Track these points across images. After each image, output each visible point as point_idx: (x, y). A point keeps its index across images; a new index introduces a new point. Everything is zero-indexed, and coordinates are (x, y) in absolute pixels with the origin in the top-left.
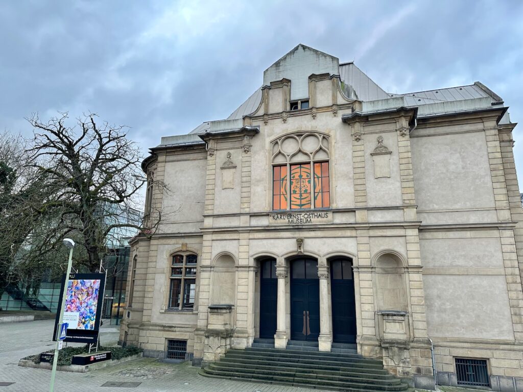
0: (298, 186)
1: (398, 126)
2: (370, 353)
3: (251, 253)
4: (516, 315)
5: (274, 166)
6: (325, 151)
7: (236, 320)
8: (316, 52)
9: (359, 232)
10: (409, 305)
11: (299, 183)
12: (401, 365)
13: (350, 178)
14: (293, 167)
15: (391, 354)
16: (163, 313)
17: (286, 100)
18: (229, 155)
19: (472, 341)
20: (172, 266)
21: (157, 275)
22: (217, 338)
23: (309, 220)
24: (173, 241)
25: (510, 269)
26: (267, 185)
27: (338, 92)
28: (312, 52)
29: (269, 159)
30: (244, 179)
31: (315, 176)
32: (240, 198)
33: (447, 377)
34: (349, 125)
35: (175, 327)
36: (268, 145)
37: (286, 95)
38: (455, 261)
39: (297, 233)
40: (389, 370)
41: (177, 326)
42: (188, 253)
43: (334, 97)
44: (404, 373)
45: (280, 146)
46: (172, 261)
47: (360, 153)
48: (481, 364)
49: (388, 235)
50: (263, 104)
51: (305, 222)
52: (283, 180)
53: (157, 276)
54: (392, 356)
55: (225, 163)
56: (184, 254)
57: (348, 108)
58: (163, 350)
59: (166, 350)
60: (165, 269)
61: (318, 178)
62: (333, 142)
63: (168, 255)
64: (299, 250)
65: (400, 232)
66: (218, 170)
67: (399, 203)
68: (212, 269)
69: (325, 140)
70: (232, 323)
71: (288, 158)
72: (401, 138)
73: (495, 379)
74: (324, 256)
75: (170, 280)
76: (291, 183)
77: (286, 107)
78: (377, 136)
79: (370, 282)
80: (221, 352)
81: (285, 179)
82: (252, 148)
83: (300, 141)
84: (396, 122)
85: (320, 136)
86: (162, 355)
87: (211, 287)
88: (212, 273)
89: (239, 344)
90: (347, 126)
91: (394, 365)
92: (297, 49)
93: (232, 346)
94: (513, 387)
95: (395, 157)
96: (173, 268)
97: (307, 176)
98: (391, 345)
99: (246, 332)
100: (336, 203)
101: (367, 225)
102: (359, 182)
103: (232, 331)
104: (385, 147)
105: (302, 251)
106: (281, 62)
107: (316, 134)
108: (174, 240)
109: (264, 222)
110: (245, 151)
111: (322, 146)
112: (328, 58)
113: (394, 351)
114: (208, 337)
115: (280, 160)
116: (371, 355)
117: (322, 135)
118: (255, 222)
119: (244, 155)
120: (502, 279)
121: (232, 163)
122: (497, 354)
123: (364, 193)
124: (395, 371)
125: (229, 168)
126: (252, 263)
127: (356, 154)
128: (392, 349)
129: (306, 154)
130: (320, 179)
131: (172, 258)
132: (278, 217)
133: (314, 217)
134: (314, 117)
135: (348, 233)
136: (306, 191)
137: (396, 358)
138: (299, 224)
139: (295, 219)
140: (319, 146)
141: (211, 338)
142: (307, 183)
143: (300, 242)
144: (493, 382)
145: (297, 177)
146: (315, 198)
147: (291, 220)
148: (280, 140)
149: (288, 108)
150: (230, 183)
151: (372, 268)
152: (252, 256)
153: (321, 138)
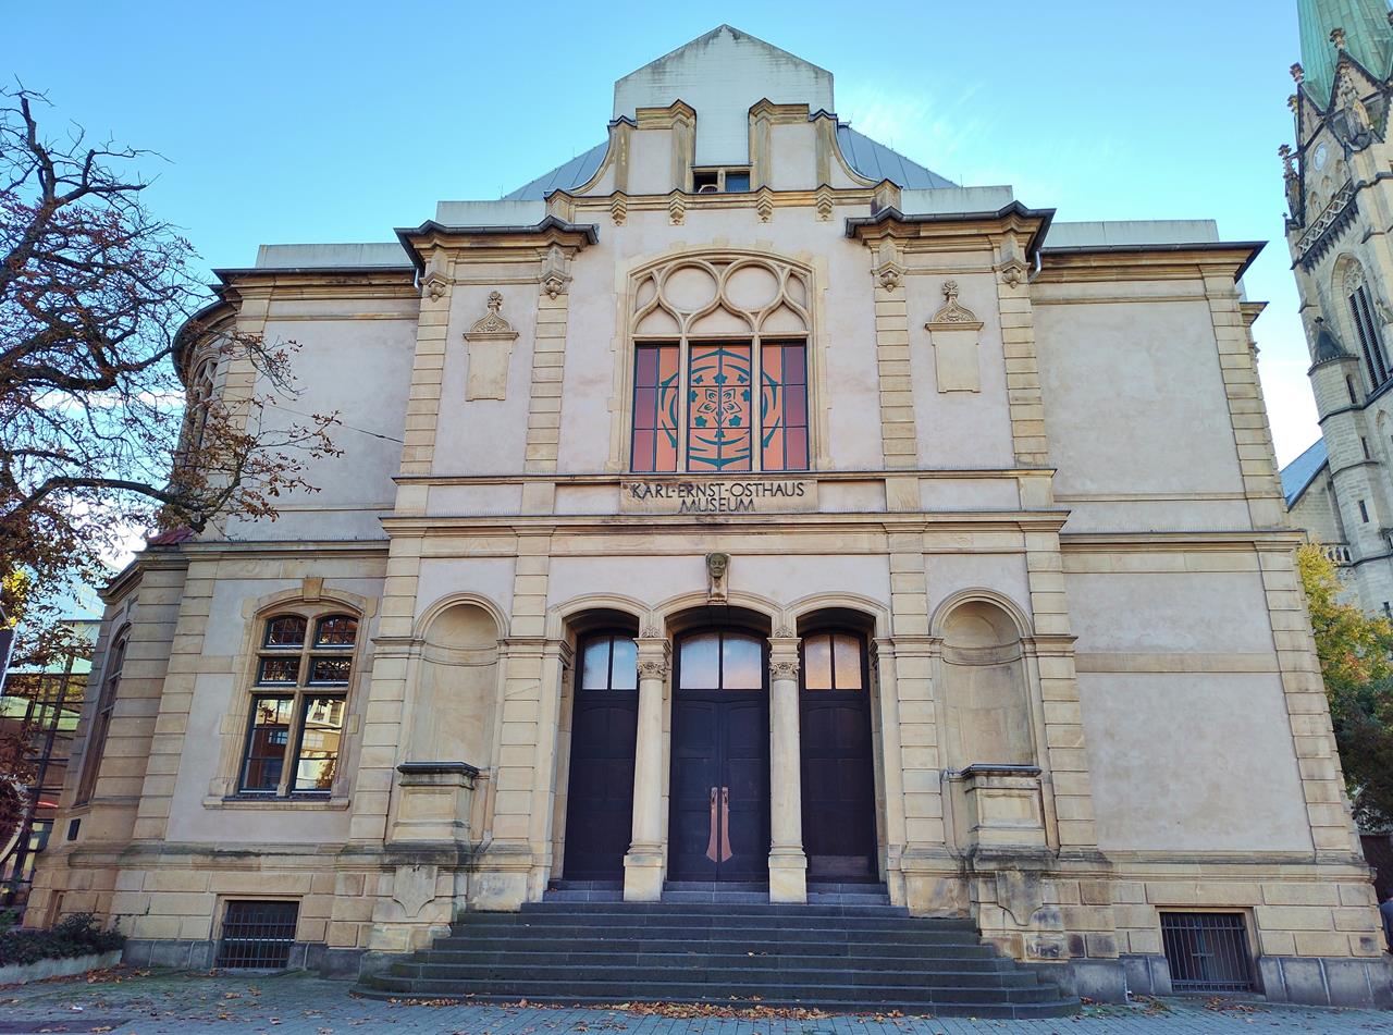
0: (713, 406)
1: (998, 258)
2: (931, 901)
3: (553, 600)
4: (1312, 779)
5: (641, 345)
6: (793, 311)
7: (490, 815)
8: (770, 49)
9: (894, 538)
10: (1041, 750)
11: (716, 399)
12: (1035, 925)
13: (869, 390)
14: (697, 352)
15: (1002, 893)
16: (215, 807)
17: (682, 162)
18: (496, 301)
19: (1205, 859)
20: (263, 652)
21: (202, 680)
22: (424, 871)
23: (746, 500)
24: (273, 567)
25: (1290, 654)
26: (617, 396)
27: (834, 158)
28: (759, 50)
29: (626, 319)
30: (542, 374)
31: (766, 382)
32: (526, 429)
33: (1142, 968)
34: (865, 244)
35: (258, 855)
36: (622, 283)
37: (682, 148)
38: (1149, 635)
39: (709, 538)
40: (998, 943)
41: (266, 850)
42: (325, 610)
43: (822, 168)
44: (1044, 952)
45: (659, 288)
46: (261, 633)
47: (896, 323)
48: (1231, 925)
49: (976, 550)
50: (612, 167)
51: (733, 507)
52: (665, 386)
53: (203, 683)
54: (1008, 900)
55: (480, 322)
56: (311, 613)
57: (862, 201)
58: (205, 936)
59: (216, 937)
60: (237, 660)
61: (774, 386)
62: (820, 287)
63: (250, 615)
64: (715, 590)
65: (1012, 540)
66: (456, 344)
67: (1005, 460)
68: (416, 649)
69: (793, 282)
70: (477, 827)
71: (685, 324)
72: (1005, 290)
73: (1272, 964)
74: (791, 606)
75: (249, 698)
76: (691, 397)
77: (683, 181)
78: (943, 279)
79: (926, 682)
80: (439, 918)
81: (673, 383)
82: (571, 287)
83: (721, 279)
84: (992, 250)
85: (783, 268)
86: (200, 958)
87: (408, 707)
88: (414, 662)
89: (499, 892)
90: (858, 248)
91: (1014, 927)
92: (715, 34)
93: (475, 900)
94: (1320, 984)
95: (990, 338)
96: (263, 658)
97: (741, 379)
98: (1002, 866)
99: (529, 852)
100: (828, 456)
101: (920, 519)
102: (895, 399)
103: (479, 850)
104: (966, 311)
105: (725, 593)
106: (668, 63)
107: (769, 262)
108: (278, 563)
109: (604, 502)
110: (550, 292)
111: (786, 295)
112: (803, 68)
113: (1013, 885)
114: (390, 868)
115: (659, 328)
116: (935, 905)
117: (790, 267)
118: (572, 503)
119: (545, 301)
120: (1271, 681)
121: (505, 324)
122: (1274, 890)
123: (910, 430)
124: (1017, 944)
125: (494, 338)
126: (557, 630)
127: (885, 324)
128: (1005, 877)
129: (738, 315)
130: (779, 389)
131: (262, 624)
132: (648, 490)
133: (761, 493)
134: (764, 214)
135: (864, 540)
136: (735, 421)
137: (1018, 906)
138: (718, 512)
139: (703, 499)
140: (780, 296)
141: (403, 872)
142: (739, 399)
143: (717, 566)
144: (1269, 975)
145: (709, 378)
146: (764, 444)
147: (689, 500)
148: (659, 270)
149: (689, 186)
150: (494, 382)
151: (933, 641)
152: (558, 607)
153: (783, 276)
